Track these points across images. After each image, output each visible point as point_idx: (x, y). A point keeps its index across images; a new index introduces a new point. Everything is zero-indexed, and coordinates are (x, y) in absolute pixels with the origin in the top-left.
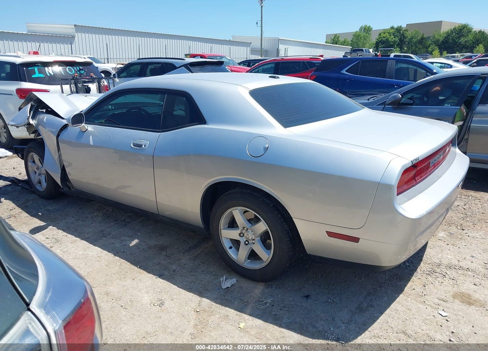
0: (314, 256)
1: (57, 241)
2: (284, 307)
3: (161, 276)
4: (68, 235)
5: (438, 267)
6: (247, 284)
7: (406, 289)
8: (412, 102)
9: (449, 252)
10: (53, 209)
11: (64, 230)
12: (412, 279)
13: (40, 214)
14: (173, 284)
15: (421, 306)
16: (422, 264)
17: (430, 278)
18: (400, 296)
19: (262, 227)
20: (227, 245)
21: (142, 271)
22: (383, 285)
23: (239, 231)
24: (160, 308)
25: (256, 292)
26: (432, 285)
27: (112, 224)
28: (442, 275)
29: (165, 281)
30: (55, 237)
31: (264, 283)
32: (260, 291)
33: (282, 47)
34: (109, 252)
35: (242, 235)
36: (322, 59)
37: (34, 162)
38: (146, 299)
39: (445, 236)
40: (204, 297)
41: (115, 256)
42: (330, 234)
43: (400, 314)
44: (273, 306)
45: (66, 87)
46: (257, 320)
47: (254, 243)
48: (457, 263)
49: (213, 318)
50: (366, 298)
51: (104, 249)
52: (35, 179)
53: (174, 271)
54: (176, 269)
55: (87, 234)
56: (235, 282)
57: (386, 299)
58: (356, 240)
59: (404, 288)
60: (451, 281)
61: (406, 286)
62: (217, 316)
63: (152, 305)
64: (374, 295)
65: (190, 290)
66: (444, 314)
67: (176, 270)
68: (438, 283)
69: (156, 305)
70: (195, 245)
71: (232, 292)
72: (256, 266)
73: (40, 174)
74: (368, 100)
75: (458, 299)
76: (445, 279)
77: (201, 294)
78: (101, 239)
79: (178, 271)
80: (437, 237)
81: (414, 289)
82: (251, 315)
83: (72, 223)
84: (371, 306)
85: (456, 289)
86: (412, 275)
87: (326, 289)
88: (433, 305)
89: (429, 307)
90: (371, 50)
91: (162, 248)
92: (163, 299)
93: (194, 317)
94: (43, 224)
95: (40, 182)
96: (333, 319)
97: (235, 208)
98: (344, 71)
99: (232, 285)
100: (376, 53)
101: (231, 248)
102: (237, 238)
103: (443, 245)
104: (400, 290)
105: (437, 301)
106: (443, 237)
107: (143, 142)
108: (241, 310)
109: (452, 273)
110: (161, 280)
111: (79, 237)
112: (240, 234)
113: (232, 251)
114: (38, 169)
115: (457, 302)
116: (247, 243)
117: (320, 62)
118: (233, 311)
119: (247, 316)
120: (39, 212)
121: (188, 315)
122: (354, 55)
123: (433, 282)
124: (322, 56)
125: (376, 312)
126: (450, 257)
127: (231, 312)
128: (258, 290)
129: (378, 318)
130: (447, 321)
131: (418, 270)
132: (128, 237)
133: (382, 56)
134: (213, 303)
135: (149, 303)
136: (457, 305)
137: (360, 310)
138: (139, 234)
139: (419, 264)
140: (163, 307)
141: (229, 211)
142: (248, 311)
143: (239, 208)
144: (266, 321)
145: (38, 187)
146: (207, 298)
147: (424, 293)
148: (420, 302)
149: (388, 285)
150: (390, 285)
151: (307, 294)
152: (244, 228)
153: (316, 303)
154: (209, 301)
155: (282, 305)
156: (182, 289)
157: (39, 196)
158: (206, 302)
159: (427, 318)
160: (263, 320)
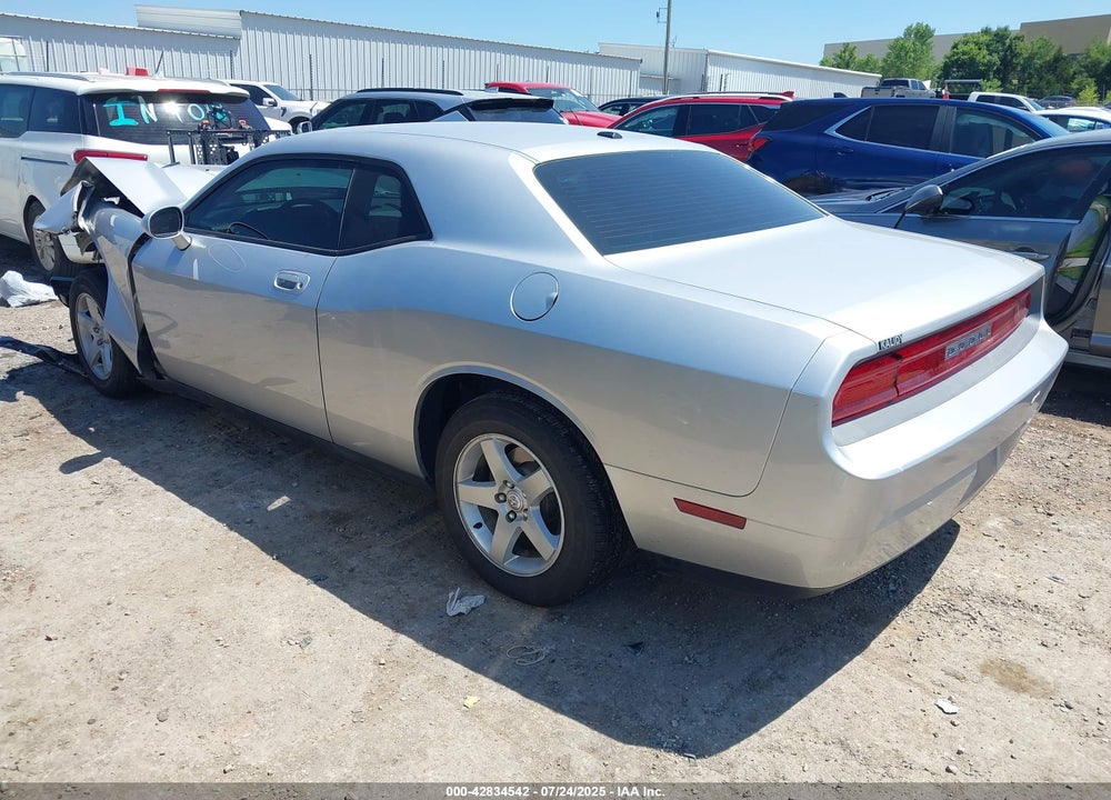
0: (652, 554)
1: (114, 490)
2: (577, 667)
3: (319, 580)
4: (140, 478)
5: (964, 597)
6: (505, 609)
7: (873, 644)
8: (968, 206)
9: (1002, 564)
10: (122, 421)
11: (134, 468)
12: (893, 623)
13: (92, 429)
14: (342, 599)
15: (899, 685)
16: (926, 590)
17: (937, 623)
18: (854, 660)
19: (542, 481)
20: (470, 518)
21: (281, 566)
22: (822, 632)
23: (494, 490)
24: (300, 650)
25: (524, 627)
26: (938, 639)
27: (243, 459)
28: (968, 617)
29: (325, 591)
30: (111, 481)
31: (545, 610)
32: (532, 626)
33: (714, 73)
34: (219, 520)
35: (501, 498)
36: (789, 100)
37: (88, 314)
38: (274, 627)
39: (1000, 527)
40: (403, 632)
41: (231, 530)
42: (685, 506)
43: (843, 701)
44: (553, 661)
45: (182, 151)
46: (509, 691)
47: (526, 519)
48: (1013, 590)
49: (411, 679)
50: (773, 659)
51: (210, 514)
52: (91, 352)
53: (352, 570)
54: (358, 566)
55: (183, 478)
56: (481, 602)
57: (819, 664)
58: (739, 522)
59: (871, 641)
60: (987, 634)
61: (874, 637)
62: (423, 677)
63: (285, 643)
64: (794, 653)
65: (375, 613)
66: (948, 707)
67: (357, 570)
68: (953, 636)
69: (293, 643)
70: (413, 517)
71: (468, 624)
72: (529, 570)
73: (101, 343)
74: (869, 198)
75: (993, 675)
76: (972, 626)
77: (398, 626)
78: (209, 492)
79: (360, 572)
80: (982, 528)
81: (892, 646)
82: (496, 679)
83: (156, 453)
84: (780, 678)
85: (994, 652)
86: (895, 614)
87: (686, 631)
88: (929, 685)
89: (916, 690)
90: (927, 84)
91: (339, 519)
92: (312, 630)
93: (371, 675)
94: (92, 451)
95: (100, 361)
96: (684, 702)
97: (485, 436)
98: (832, 131)
99: (473, 609)
100: (939, 90)
101: (478, 526)
102: (491, 504)
103: (990, 546)
104: (859, 645)
105: (939, 676)
106: (997, 530)
107: (297, 277)
108: (477, 667)
109: (994, 615)
110: (318, 588)
111: (162, 485)
112: (497, 496)
113: (479, 535)
114: (97, 329)
115: (989, 681)
116: (511, 516)
117: (779, 107)
118: (458, 667)
119: (487, 679)
120: (90, 425)
121: (358, 670)
122: (885, 95)
123: (942, 633)
124: (790, 94)
125: (787, 692)
126: (999, 576)
127: (455, 670)
128: (527, 623)
129: (789, 705)
130: (953, 724)
131: (915, 602)
132: (270, 490)
133: (950, 97)
134: (420, 647)
135: (278, 638)
136: (989, 689)
137: (753, 685)
138: (295, 484)
139: (920, 588)
140: (306, 649)
141: (474, 442)
142: (494, 670)
143: (494, 436)
144: (527, 695)
145: (96, 369)
146: (410, 635)
147: (914, 657)
148: (900, 677)
149: (834, 633)
150: (838, 632)
151: (638, 641)
152: (505, 482)
153: (654, 661)
154: (411, 641)
155: (574, 662)
156: (359, 611)
157: (97, 388)
158: (405, 641)
159: (907, 713)
160: (521, 693)
